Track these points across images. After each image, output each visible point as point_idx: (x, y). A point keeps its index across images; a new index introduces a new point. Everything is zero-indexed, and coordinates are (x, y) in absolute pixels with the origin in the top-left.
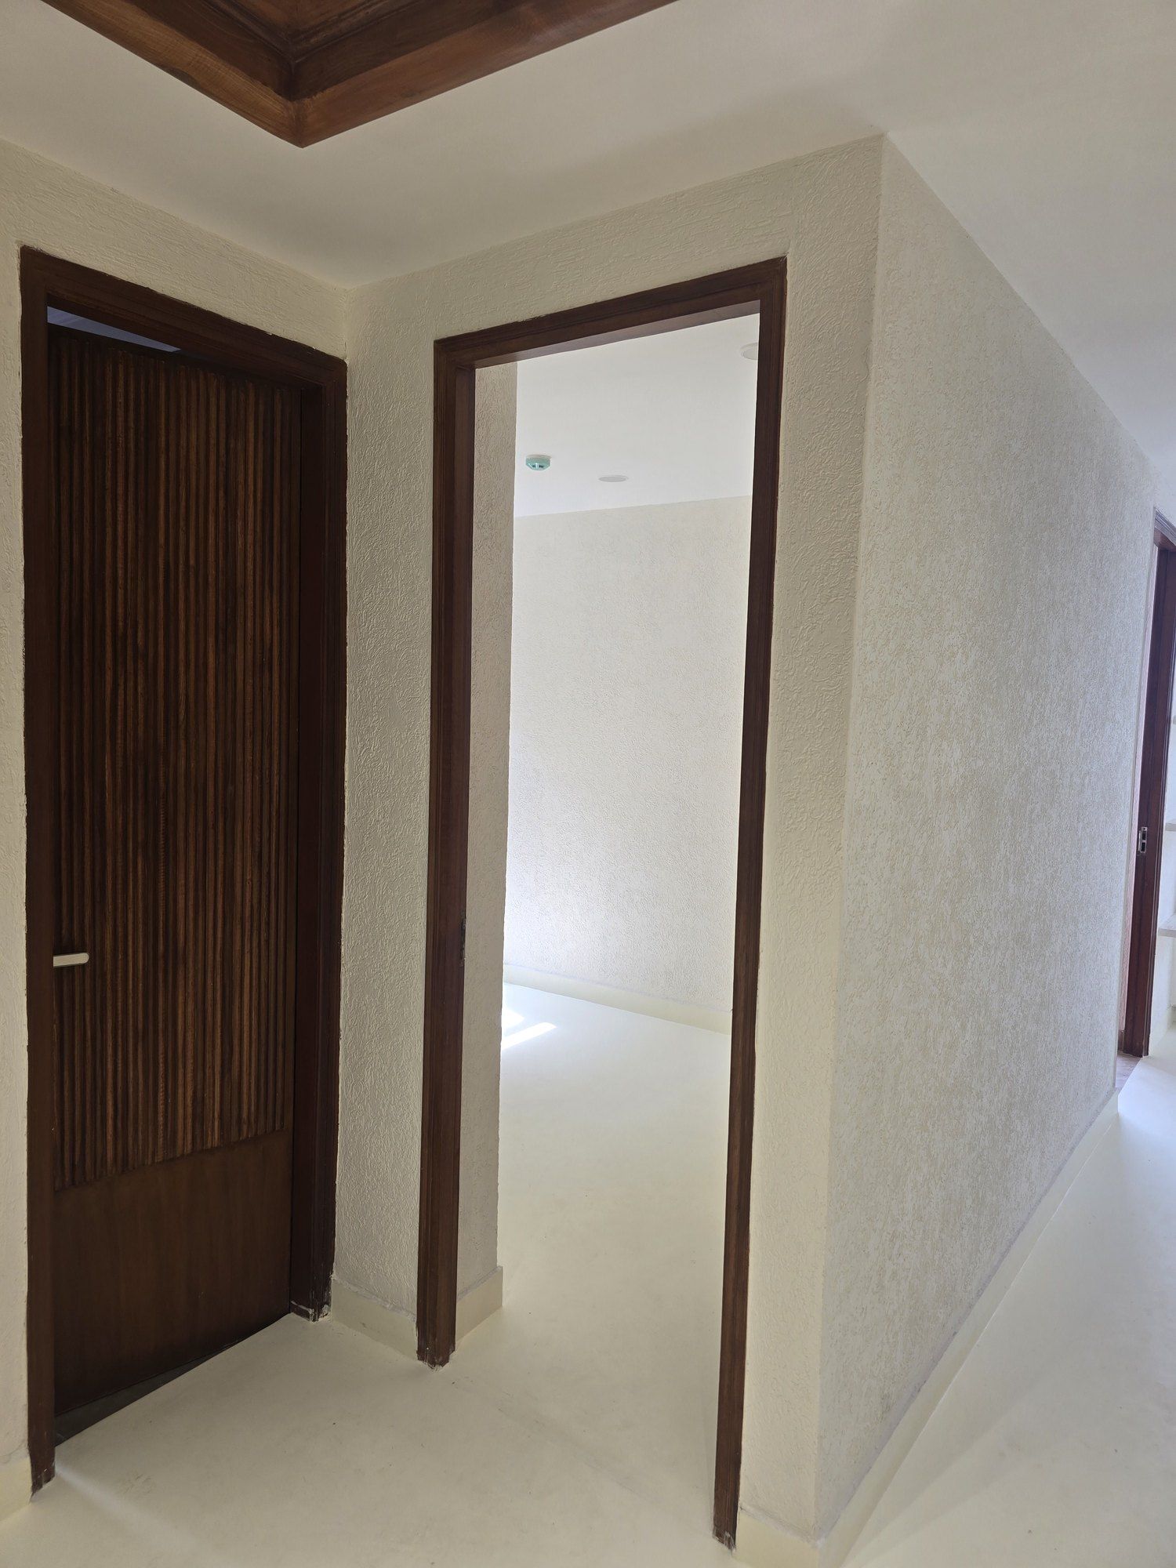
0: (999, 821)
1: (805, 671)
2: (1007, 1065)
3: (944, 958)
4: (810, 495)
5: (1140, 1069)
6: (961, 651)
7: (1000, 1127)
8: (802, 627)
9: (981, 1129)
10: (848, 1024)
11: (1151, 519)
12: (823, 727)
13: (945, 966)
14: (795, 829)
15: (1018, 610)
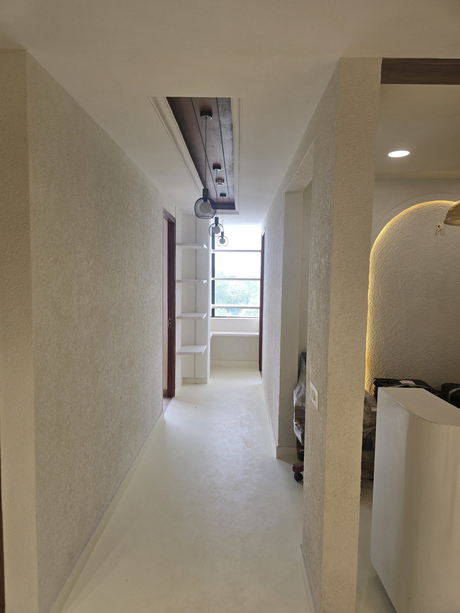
0: (109, 323)
1: (11, 270)
2: (118, 413)
3: (87, 379)
4: (6, 196)
5: (173, 402)
6: (85, 260)
7: (117, 436)
8: (8, 252)
9: (108, 439)
10: (41, 414)
11: (162, 211)
12: (21, 294)
13: (88, 382)
14: (12, 337)
15: (110, 244)
